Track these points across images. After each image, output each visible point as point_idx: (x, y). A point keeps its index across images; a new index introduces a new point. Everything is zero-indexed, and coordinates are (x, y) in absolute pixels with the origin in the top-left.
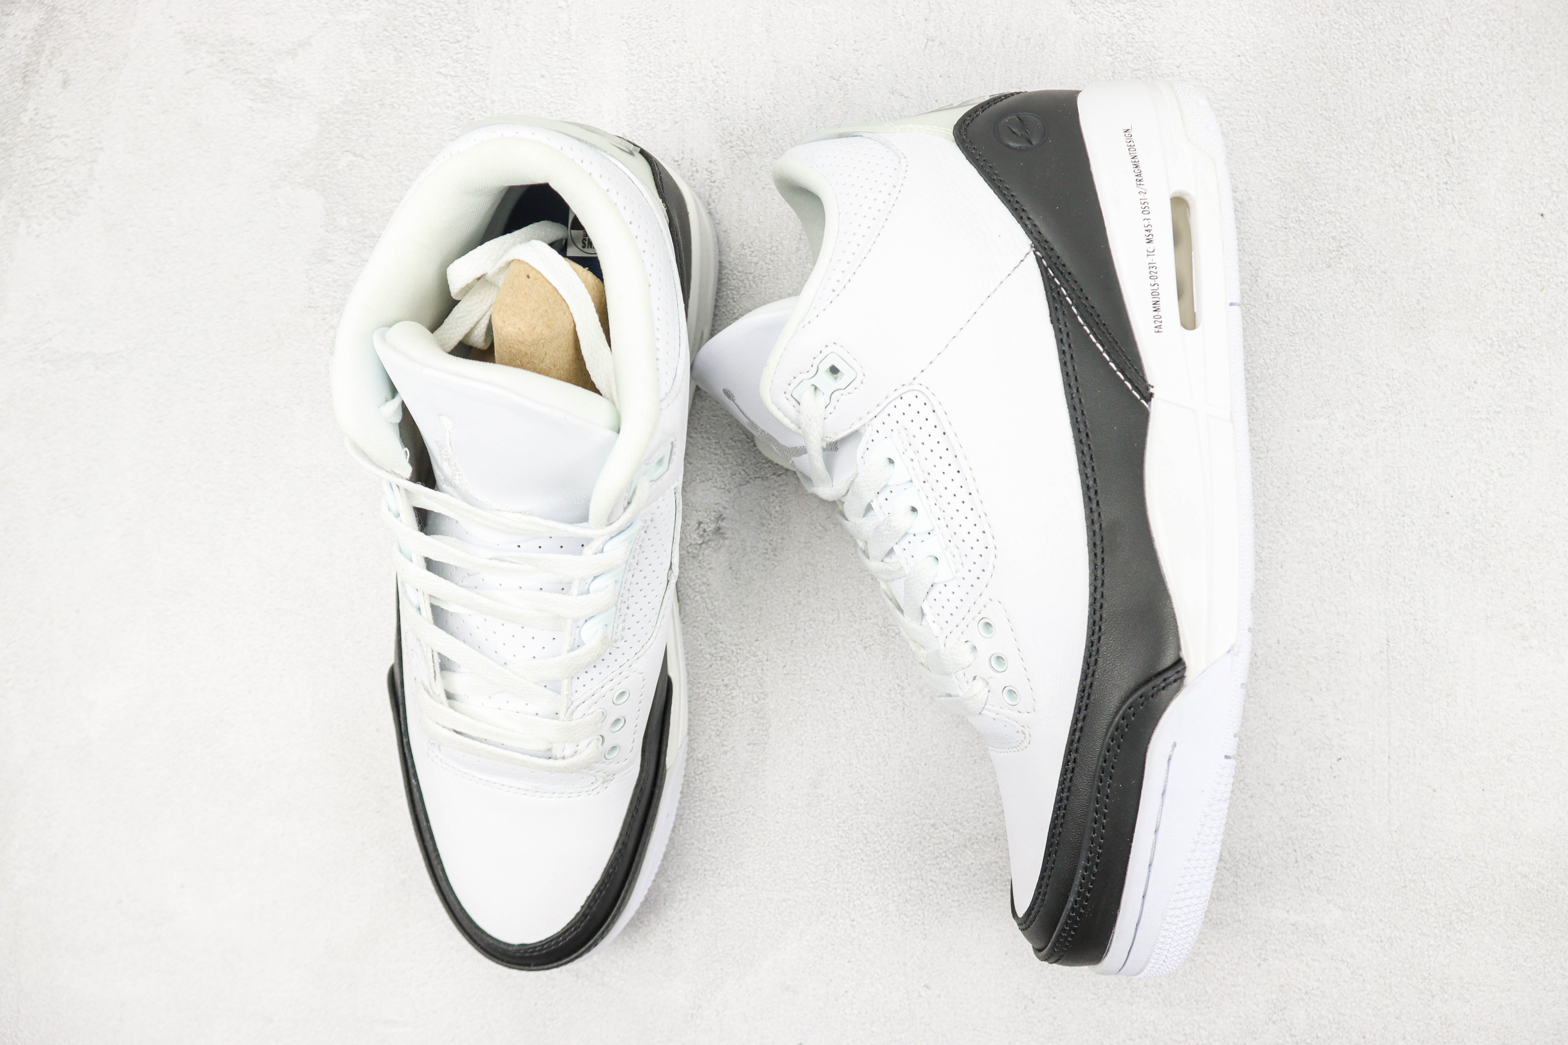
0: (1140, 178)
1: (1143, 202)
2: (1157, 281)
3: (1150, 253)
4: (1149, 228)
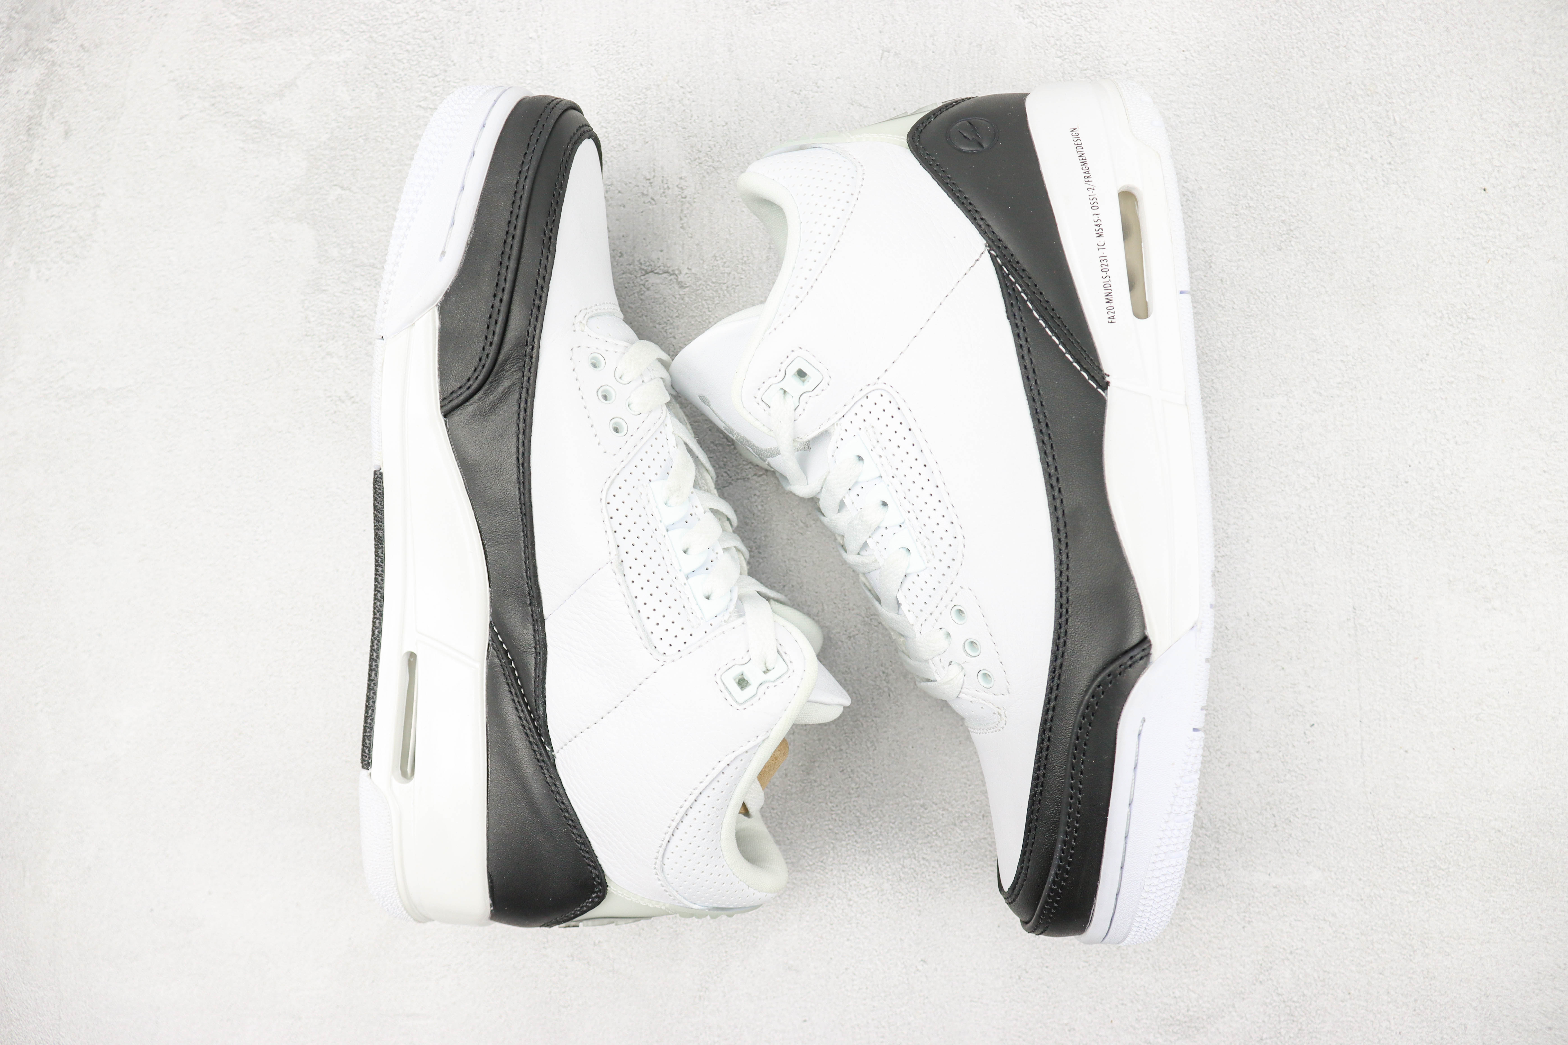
0: (1088, 175)
1: (1091, 197)
2: (1108, 273)
3: (1100, 247)
4: (1099, 222)
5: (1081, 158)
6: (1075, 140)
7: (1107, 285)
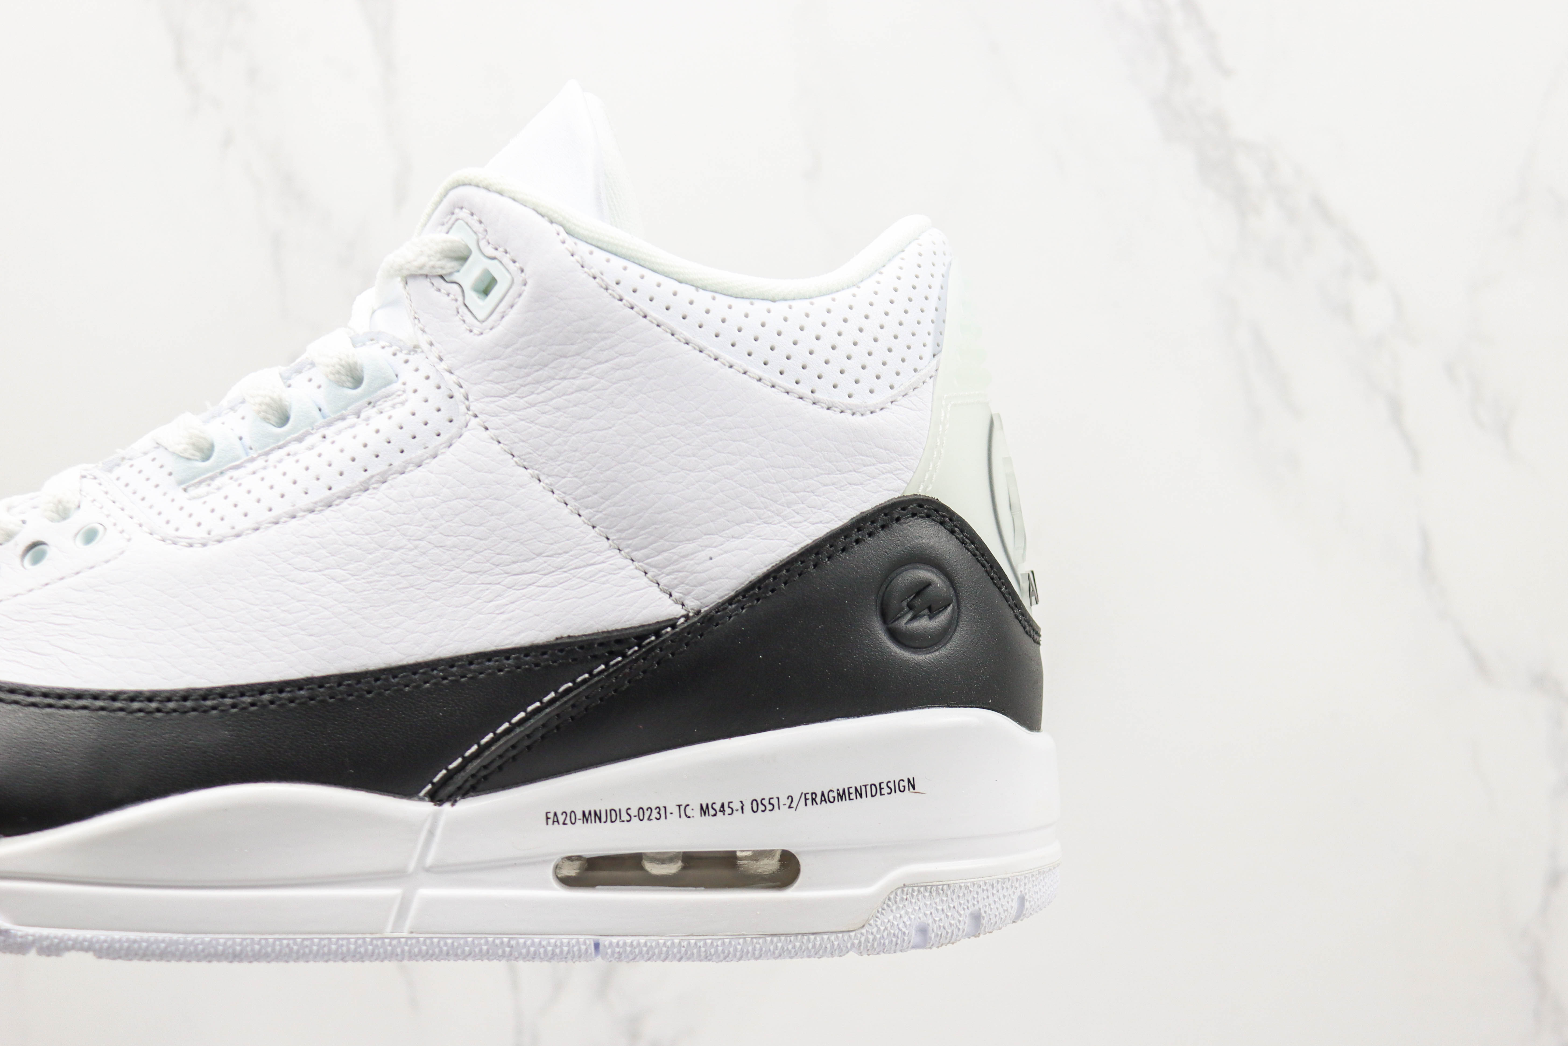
0: (818, 800)
1: (775, 801)
2: (635, 820)
3: (683, 810)
4: (728, 811)
5: (852, 790)
6: (891, 785)
7: (614, 815)
